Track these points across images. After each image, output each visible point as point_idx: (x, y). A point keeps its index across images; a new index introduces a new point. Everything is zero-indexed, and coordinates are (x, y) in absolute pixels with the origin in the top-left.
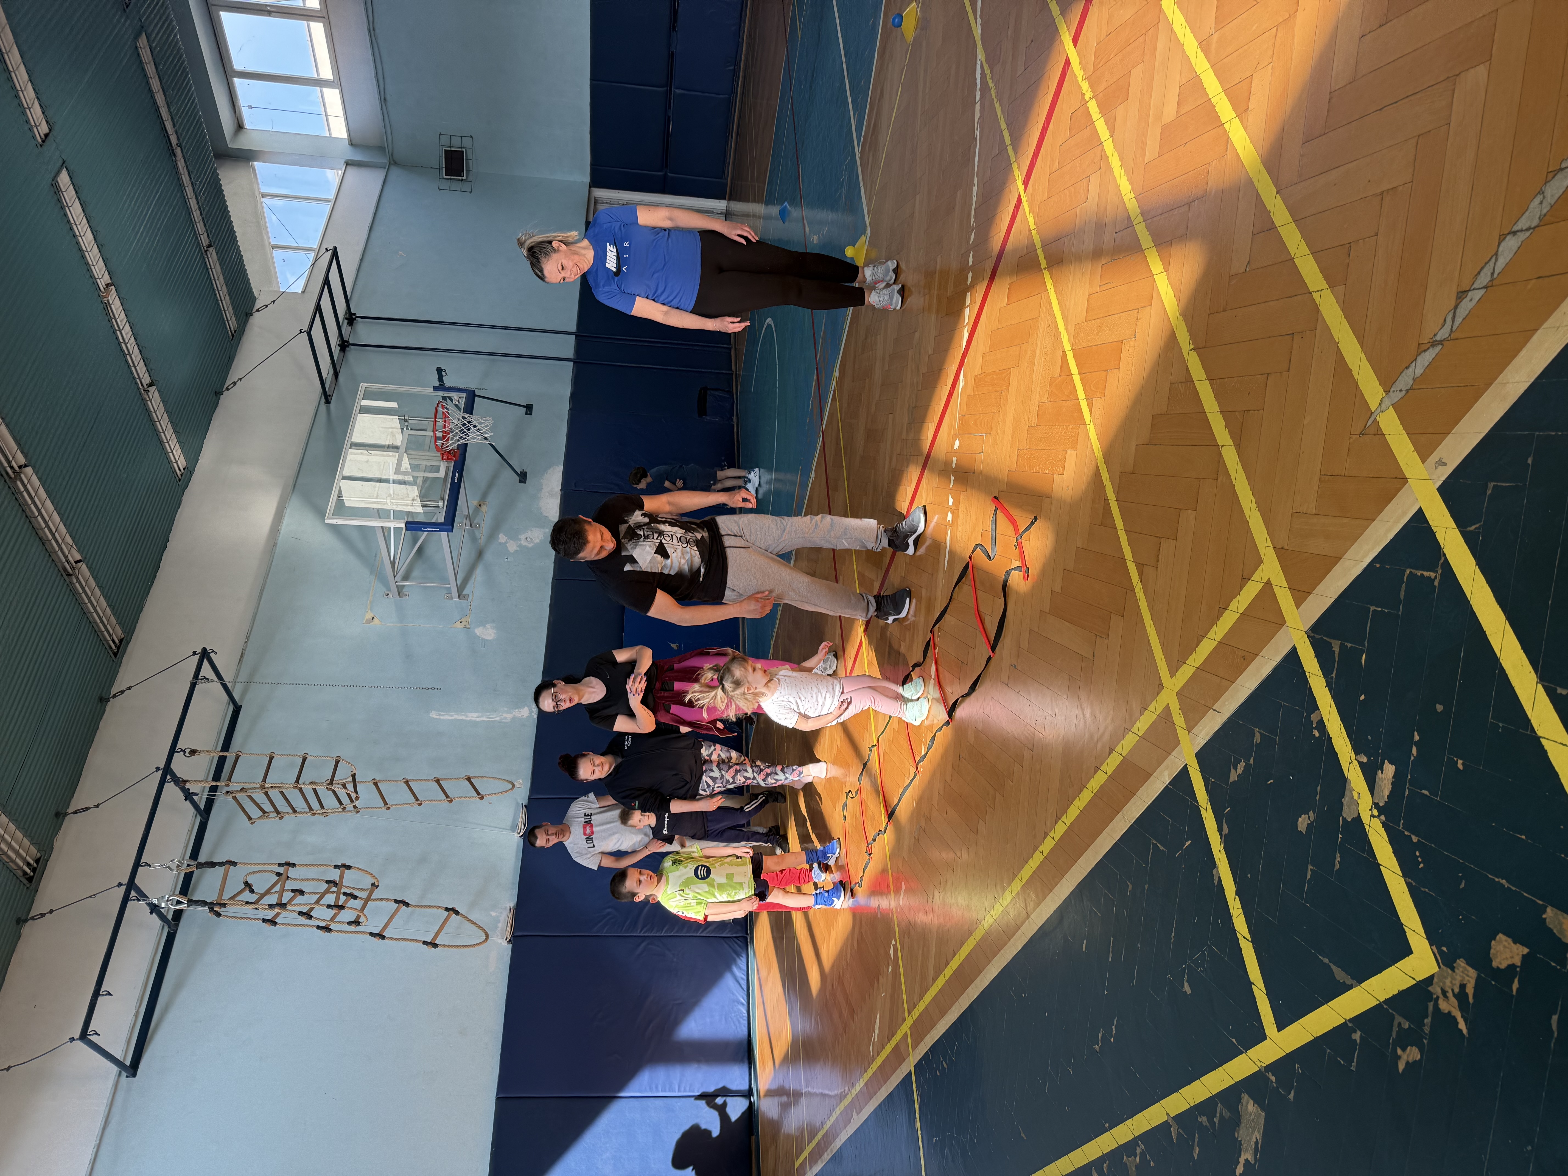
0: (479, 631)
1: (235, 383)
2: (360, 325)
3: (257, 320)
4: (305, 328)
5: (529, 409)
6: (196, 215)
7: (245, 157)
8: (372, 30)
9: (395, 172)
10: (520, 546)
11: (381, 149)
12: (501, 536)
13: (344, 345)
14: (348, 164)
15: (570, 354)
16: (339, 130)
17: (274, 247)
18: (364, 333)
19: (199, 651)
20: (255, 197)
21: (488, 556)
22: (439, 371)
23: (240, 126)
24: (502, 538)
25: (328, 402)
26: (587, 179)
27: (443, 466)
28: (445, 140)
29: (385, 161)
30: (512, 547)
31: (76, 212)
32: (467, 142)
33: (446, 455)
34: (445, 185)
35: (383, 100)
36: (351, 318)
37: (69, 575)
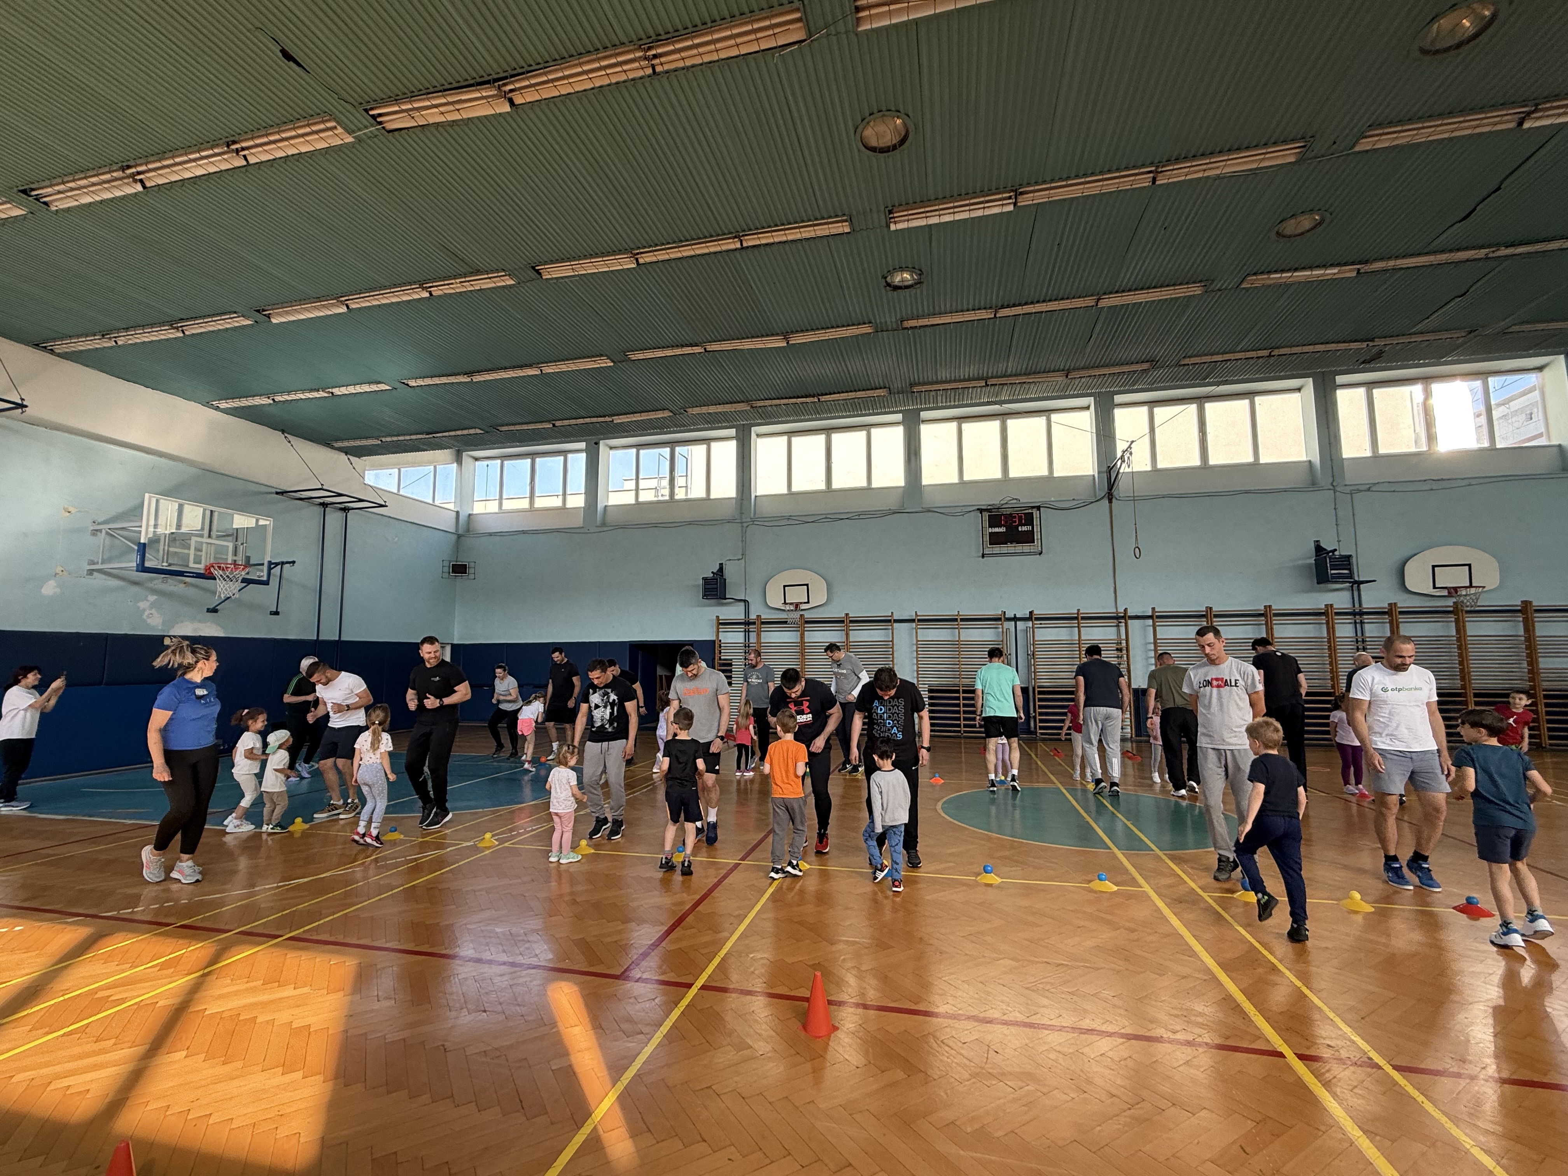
0: (52, 583)
1: (289, 442)
2: (341, 515)
3: (343, 457)
5: (276, 613)
6: (395, 439)
7: (459, 460)
8: (524, 532)
9: (454, 537)
10: (144, 610)
11: (468, 530)
12: (155, 597)
13: (324, 505)
14: (458, 512)
15: (323, 637)
16: (478, 508)
17: (399, 470)
18: (334, 518)
19: (25, 403)
20: (434, 463)
21: (135, 589)
22: (294, 562)
23: (477, 459)
24: (152, 598)
25: (277, 493)
26: (455, 642)
27: (202, 566)
28: (472, 565)
29: (460, 532)
30: (143, 605)
32: (472, 576)
33: (207, 568)
34: (446, 564)
35: (490, 534)
36: (346, 510)
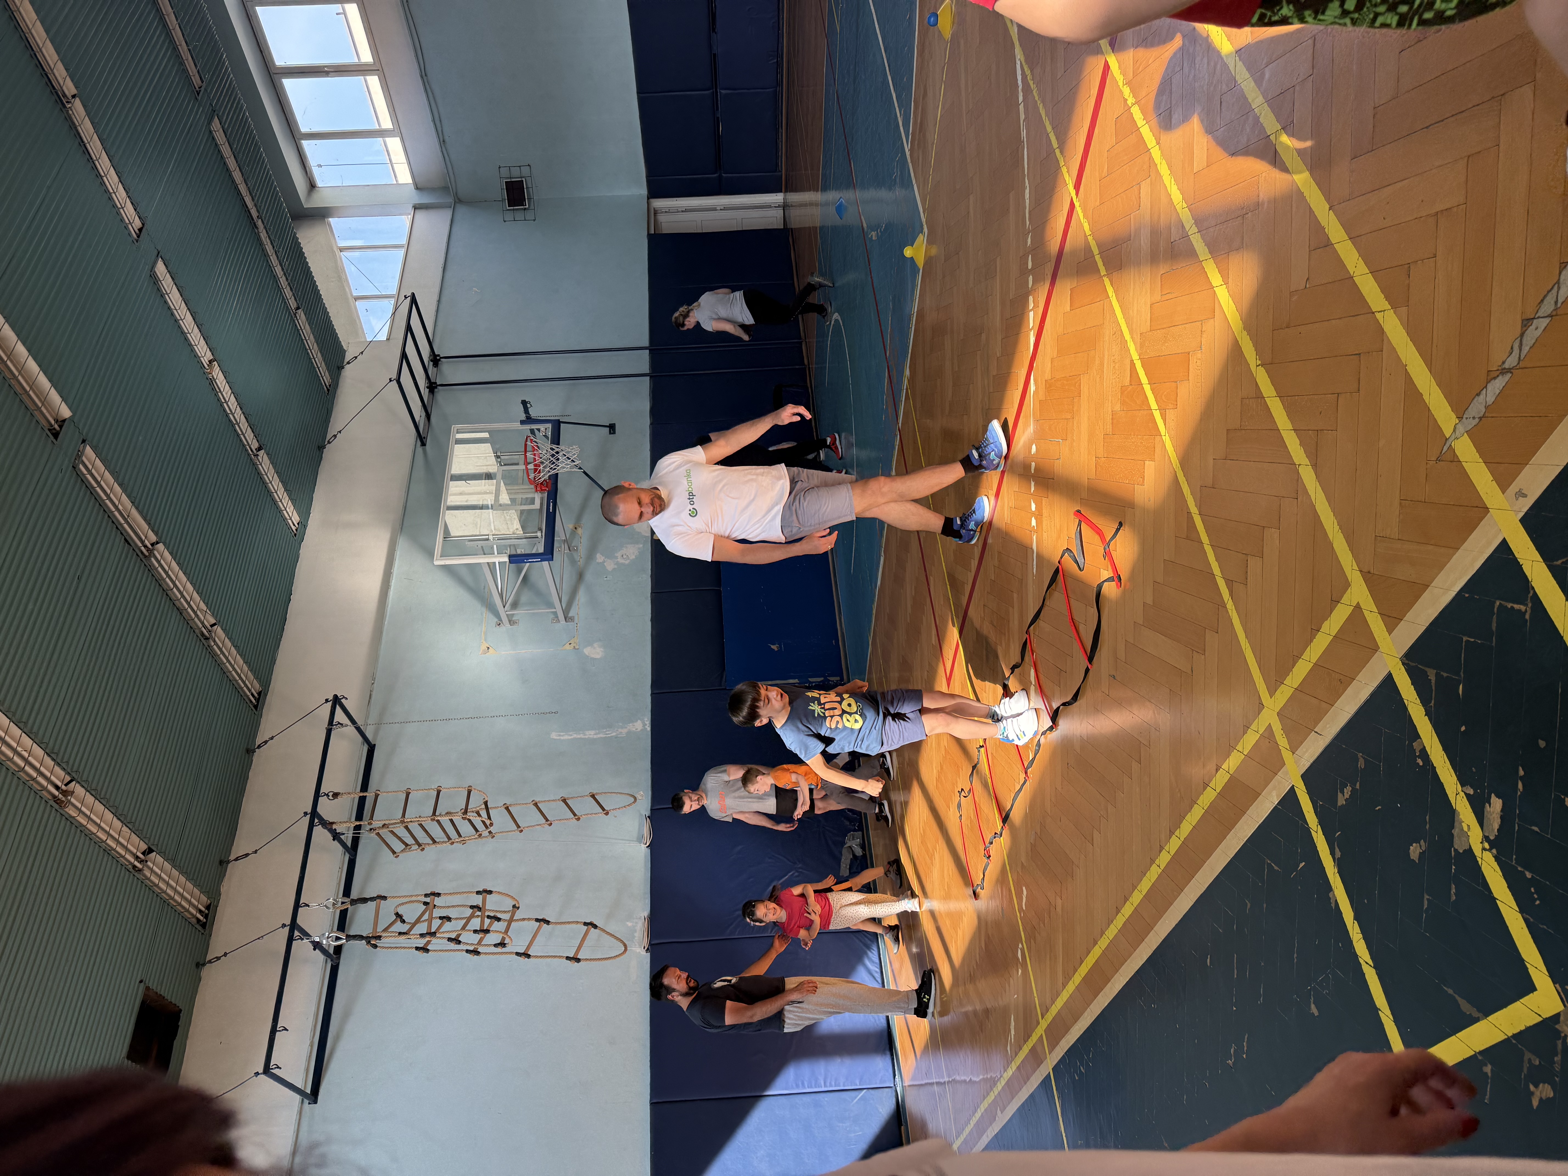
0: (587, 651)
1: (335, 436)
2: (445, 365)
3: (349, 373)
4: (394, 376)
5: (612, 428)
6: (283, 281)
7: (321, 215)
8: (424, 75)
9: (462, 210)
10: (617, 563)
11: (445, 189)
12: (598, 556)
13: (432, 387)
14: (416, 208)
15: (646, 369)
16: (405, 176)
17: (357, 298)
18: (450, 373)
19: (331, 698)
20: (333, 253)
21: (589, 577)
22: (524, 403)
23: (312, 186)
24: (599, 558)
25: (423, 444)
26: (644, 191)
27: (538, 497)
28: (505, 172)
29: (450, 200)
30: (610, 566)
31: (174, 298)
32: (525, 171)
33: (539, 486)
34: (509, 216)
35: (442, 142)
36: (436, 360)
37: (207, 639)
